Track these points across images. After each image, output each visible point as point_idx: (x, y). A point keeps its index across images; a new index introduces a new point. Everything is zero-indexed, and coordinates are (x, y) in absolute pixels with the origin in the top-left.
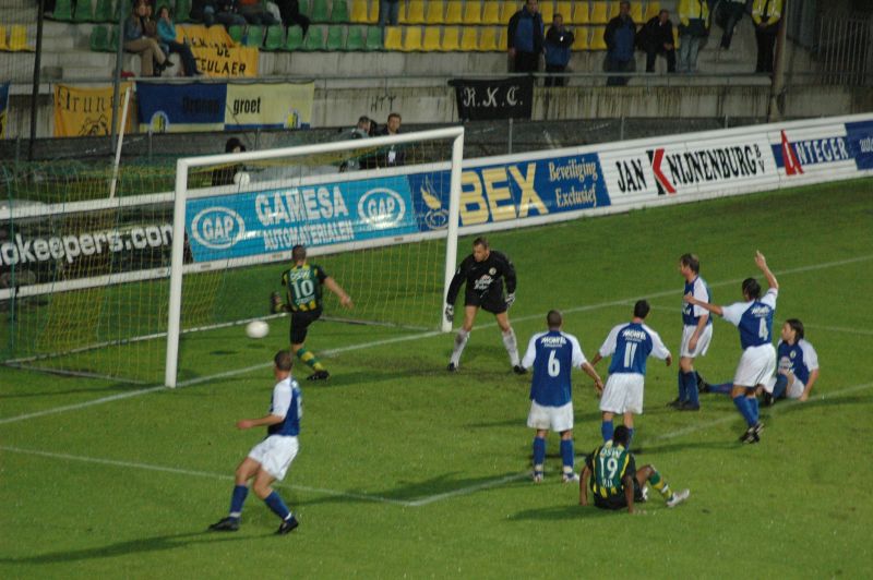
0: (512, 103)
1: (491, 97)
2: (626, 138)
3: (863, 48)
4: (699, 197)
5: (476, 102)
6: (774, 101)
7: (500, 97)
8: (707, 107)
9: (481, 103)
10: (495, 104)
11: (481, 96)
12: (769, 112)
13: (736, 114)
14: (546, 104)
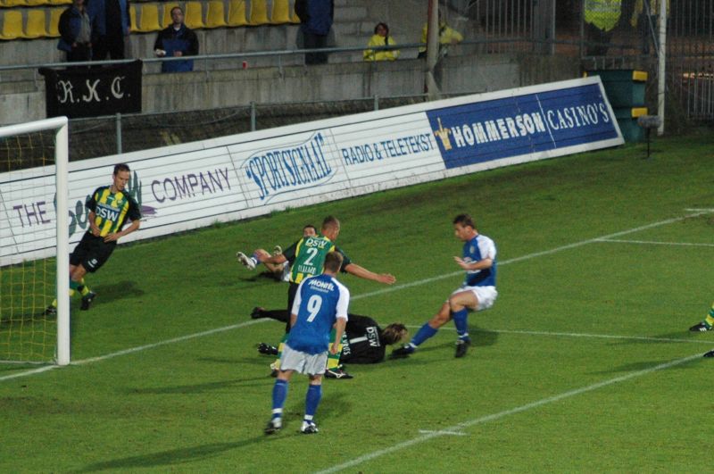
0: (118, 96)
1: (92, 90)
2: (258, 128)
3: (529, 9)
4: (352, 193)
5: (74, 99)
6: (430, 75)
7: (104, 90)
8: (352, 89)
9: (81, 99)
10: (98, 100)
11: (80, 90)
12: (426, 90)
13: (387, 94)
14: (158, 96)
